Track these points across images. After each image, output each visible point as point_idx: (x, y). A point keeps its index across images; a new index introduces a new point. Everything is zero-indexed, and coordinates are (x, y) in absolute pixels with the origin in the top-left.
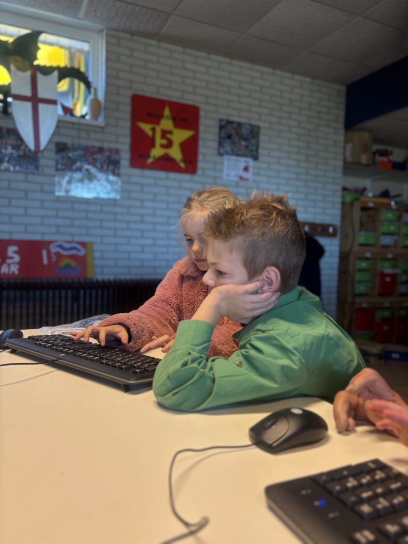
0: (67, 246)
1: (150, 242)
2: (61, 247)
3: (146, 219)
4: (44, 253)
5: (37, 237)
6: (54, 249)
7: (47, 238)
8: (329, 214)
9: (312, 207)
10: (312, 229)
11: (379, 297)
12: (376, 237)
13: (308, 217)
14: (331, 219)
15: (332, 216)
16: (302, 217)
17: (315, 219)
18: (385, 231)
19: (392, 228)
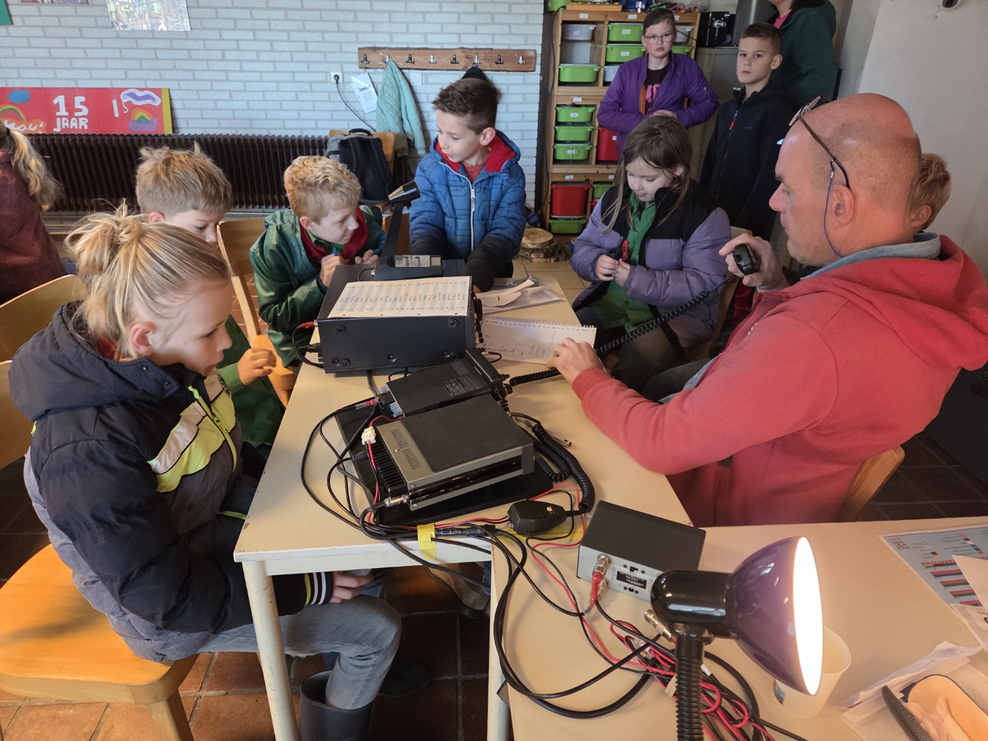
0: (140, 94)
1: (240, 86)
2: (132, 95)
3: (229, 55)
4: (115, 102)
5: (106, 84)
6: (125, 99)
7: (117, 85)
8: (519, 35)
9: (488, 24)
10: (486, 59)
11: (597, 166)
12: (596, 70)
13: (483, 41)
14: (523, 42)
15: (526, 35)
16: (470, 42)
17: (493, 43)
18: (612, 59)
19: (625, 54)
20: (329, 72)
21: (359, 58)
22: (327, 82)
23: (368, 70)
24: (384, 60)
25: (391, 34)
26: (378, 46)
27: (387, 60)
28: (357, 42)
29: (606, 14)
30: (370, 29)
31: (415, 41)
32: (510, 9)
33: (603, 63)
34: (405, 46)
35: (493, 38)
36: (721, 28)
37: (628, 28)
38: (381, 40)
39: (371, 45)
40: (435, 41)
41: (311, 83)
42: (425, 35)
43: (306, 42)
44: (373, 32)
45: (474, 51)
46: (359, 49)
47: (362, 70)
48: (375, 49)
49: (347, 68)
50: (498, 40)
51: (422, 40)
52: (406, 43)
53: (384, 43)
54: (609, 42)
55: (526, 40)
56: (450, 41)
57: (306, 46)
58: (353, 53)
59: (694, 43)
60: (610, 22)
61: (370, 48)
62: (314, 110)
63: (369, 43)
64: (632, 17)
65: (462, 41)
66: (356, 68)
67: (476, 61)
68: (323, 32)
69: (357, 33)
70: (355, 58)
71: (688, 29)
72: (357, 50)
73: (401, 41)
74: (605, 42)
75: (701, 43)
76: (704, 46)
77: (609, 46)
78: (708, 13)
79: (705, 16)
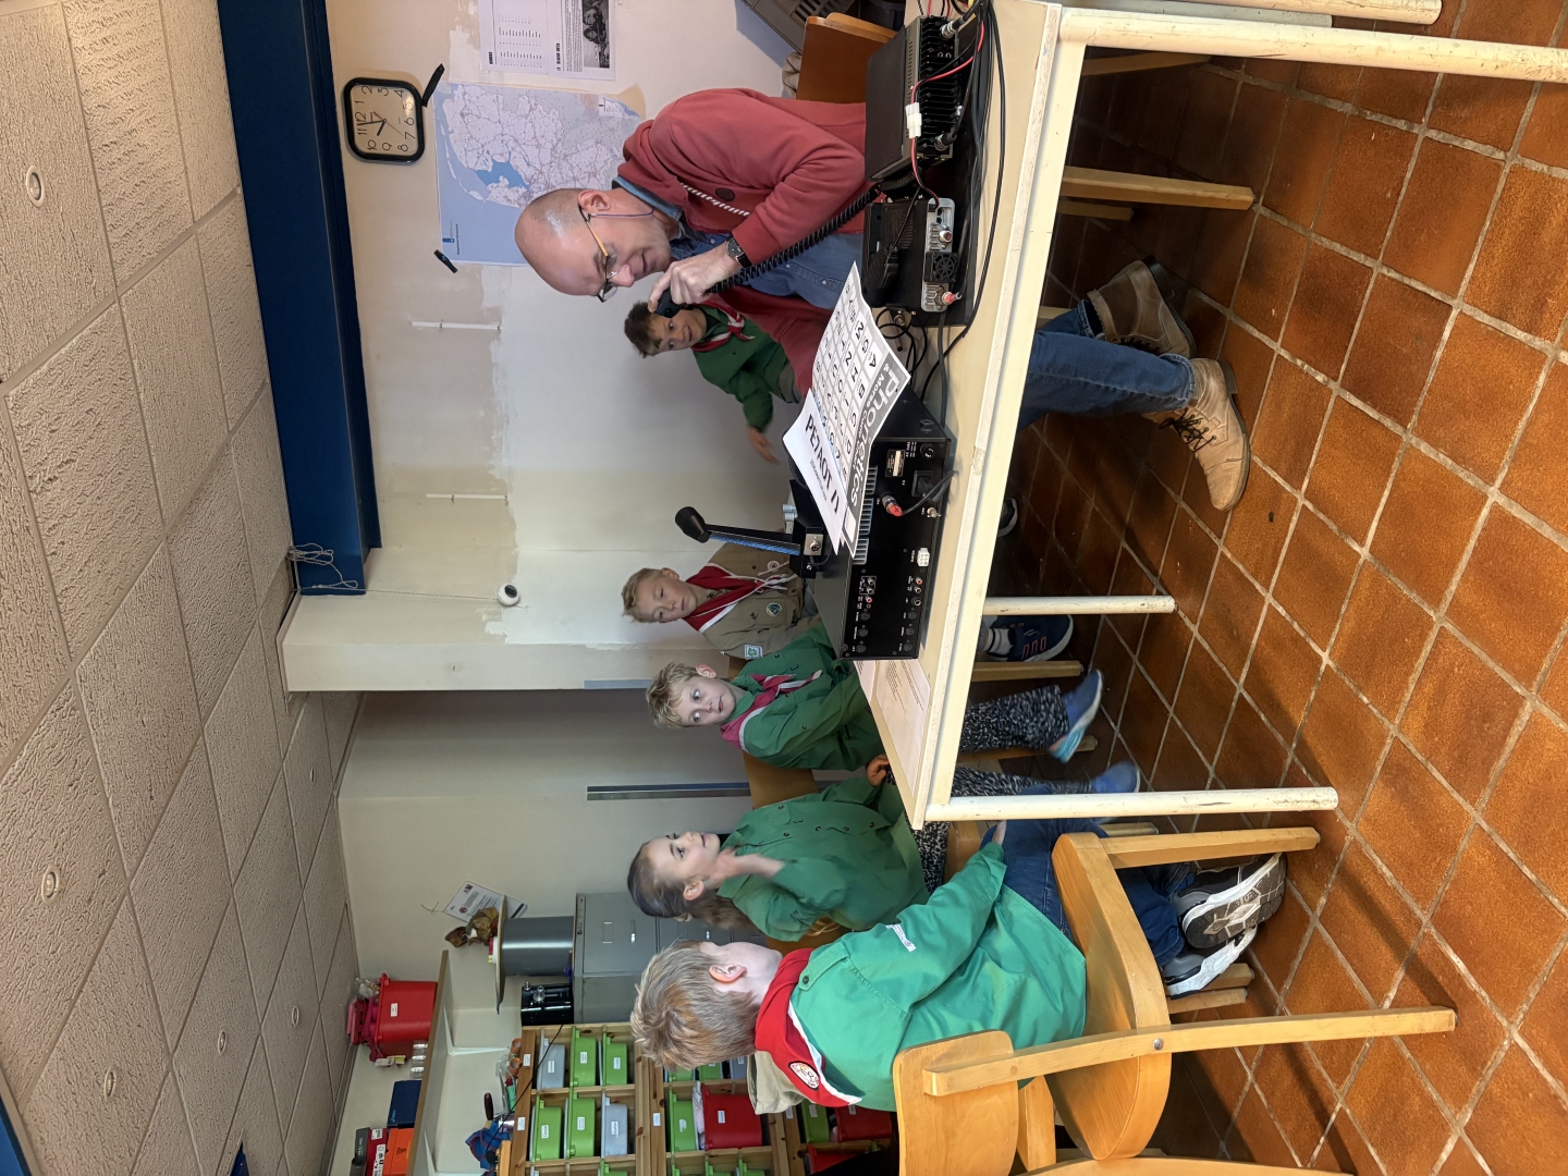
11: (772, 1141)
18: (589, 1145)
19: (581, 1123)
29: (513, 1167)
33: (597, 1159)
37: (539, 1130)
54: (561, 1156)
59: (566, 1027)
60: (528, 1159)
64: (521, 1125)
71: (545, 1043)
74: (562, 1162)
75: (567, 1018)
76: (571, 1011)
77: (567, 1152)
78: (523, 1014)
79: (527, 1019)
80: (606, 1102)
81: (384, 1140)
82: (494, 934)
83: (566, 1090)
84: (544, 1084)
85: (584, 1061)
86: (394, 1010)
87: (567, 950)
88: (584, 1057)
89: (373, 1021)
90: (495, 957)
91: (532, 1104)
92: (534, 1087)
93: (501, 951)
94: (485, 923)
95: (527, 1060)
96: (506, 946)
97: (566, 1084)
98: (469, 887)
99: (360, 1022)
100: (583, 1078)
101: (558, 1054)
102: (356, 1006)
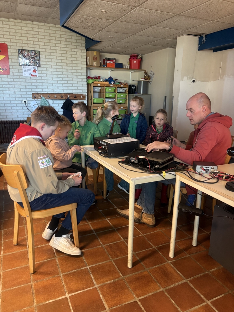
8: (80, 90)
9: (71, 87)
10: (71, 96)
12: (103, 99)
13: (70, 91)
14: (82, 92)
15: (82, 90)
16: (66, 91)
17: (73, 92)
18: (107, 97)
19: (111, 95)
20: (22, 100)
21: (33, 96)
22: (22, 103)
23: (35, 100)
24: (40, 97)
25: (42, 89)
26: (38, 92)
27: (41, 97)
28: (32, 91)
29: (105, 84)
30: (36, 88)
31: (50, 91)
32: (77, 82)
33: (105, 98)
34: (47, 93)
35: (73, 91)
36: (134, 89)
37: (111, 88)
38: (40, 91)
39: (36, 92)
40: (56, 91)
41: (16, 104)
42: (53, 89)
43: (15, 91)
44: (37, 88)
45: (68, 94)
46: (32, 93)
47: (33, 100)
48: (37, 93)
49: (28, 99)
50: (74, 91)
51: (52, 91)
52: (47, 92)
53: (40, 92)
54: (106, 92)
55: (82, 91)
56: (60, 91)
57: (15, 93)
58: (30, 94)
59: (128, 93)
60: (106, 87)
61: (36, 93)
62: (17, 112)
63: (36, 91)
64: (111, 85)
65: (64, 91)
66: (32, 99)
67: (68, 97)
68: (21, 88)
69: (32, 89)
70: (31, 96)
71: (126, 89)
72: (32, 94)
73: (46, 91)
74: (105, 92)
75: (129, 93)
76: (130, 93)
77: (106, 93)
78: (130, 85)
79: (130, 86)
80: (114, 99)
81: (113, 63)
82: (145, 79)
83: (117, 93)
84: (118, 89)
85: (121, 96)
86: (135, 62)
87: (140, 93)
88: (122, 96)
89: (133, 59)
90: (141, 80)
91: (115, 87)
92: (118, 87)
93: (141, 81)
94: (147, 78)
95: (122, 86)
96: (142, 82)
97: (118, 93)
98: (154, 74)
99: (133, 56)
100: (119, 96)
101: (124, 91)
102: (136, 55)
